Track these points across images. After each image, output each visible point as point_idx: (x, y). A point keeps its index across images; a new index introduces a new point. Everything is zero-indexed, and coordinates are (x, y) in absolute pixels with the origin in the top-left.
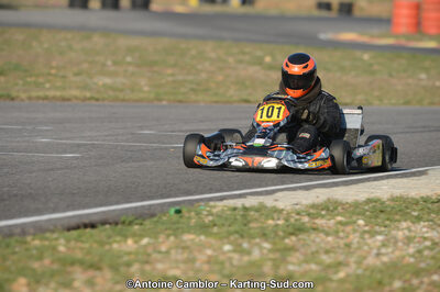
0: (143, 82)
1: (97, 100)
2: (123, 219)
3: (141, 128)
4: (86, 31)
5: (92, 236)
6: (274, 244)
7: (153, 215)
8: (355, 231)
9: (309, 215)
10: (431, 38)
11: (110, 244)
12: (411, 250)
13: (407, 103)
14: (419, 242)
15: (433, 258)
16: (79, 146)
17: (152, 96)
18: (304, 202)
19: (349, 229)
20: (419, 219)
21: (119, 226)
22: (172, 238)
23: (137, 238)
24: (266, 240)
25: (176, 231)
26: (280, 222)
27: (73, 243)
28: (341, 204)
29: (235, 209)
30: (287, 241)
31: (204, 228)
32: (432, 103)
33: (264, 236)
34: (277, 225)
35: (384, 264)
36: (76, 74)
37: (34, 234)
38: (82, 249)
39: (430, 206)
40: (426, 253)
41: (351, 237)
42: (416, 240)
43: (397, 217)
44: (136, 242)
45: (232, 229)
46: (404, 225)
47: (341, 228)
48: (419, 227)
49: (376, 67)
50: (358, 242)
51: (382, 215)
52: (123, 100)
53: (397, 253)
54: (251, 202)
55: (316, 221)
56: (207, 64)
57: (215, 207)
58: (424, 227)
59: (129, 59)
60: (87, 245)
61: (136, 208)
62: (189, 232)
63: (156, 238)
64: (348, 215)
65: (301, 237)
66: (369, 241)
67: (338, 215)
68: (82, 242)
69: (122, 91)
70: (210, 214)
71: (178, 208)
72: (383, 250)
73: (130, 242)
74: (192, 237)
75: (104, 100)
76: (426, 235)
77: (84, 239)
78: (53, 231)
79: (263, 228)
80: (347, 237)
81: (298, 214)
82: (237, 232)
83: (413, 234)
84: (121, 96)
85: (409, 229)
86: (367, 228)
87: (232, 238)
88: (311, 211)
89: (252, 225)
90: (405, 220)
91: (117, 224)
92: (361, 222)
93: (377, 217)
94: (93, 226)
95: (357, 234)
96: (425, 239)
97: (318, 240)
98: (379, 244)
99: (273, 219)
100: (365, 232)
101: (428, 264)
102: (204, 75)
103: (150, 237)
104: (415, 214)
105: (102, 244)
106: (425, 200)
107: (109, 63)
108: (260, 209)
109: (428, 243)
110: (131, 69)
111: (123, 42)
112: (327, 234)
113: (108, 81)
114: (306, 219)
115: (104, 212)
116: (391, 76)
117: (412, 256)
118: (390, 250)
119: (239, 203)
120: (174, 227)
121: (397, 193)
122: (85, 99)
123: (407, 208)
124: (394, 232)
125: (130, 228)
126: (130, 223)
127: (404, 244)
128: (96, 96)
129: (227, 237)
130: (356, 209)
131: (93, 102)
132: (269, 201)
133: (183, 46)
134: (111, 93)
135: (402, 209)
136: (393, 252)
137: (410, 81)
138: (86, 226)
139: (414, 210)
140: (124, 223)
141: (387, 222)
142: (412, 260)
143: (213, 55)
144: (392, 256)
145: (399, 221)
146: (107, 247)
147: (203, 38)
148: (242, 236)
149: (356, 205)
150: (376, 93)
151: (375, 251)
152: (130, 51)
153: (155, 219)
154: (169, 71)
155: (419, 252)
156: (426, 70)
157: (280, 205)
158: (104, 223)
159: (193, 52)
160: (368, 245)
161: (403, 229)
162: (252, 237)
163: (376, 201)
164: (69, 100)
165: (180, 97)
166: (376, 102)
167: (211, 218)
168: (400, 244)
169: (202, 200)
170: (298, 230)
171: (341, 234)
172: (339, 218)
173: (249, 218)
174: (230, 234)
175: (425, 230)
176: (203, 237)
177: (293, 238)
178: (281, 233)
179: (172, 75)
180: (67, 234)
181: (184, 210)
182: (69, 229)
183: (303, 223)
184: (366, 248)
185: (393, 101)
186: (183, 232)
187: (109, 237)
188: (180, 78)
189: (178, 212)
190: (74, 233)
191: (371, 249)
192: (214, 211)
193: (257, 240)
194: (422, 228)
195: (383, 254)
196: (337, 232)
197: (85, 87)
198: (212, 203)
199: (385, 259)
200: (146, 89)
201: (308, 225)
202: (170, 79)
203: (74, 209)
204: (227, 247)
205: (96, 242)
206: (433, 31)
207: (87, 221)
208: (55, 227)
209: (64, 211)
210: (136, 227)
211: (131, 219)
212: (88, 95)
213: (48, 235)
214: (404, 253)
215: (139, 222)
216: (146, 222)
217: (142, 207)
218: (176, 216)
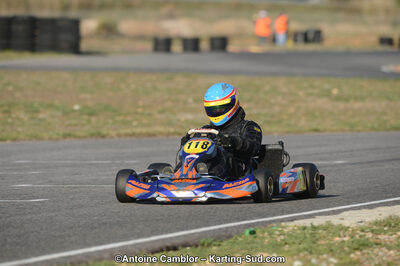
1: (180, 135)
2: (202, 241)
4: (169, 72)
6: (340, 259)
7: (230, 237)
9: (372, 231)
11: (190, 264)
18: (368, 220)
21: (199, 248)
24: (333, 256)
25: (251, 250)
26: (346, 239)
29: (305, 228)
30: (352, 255)
31: (276, 247)
33: (331, 251)
34: (343, 242)
36: (161, 112)
45: (302, 246)
54: (319, 221)
55: (379, 237)
56: (280, 98)
57: (285, 227)
61: (214, 230)
62: (263, 251)
65: (365, 251)
70: (282, 233)
71: (252, 229)
79: (329, 245)
81: (362, 231)
82: (306, 249)
87: (301, 254)
88: (375, 227)
89: (320, 242)
91: (197, 246)
94: (175, 249)
97: (381, 254)
99: (340, 236)
102: (277, 109)
107: (191, 100)
108: (327, 227)
112: (389, 248)
113: (189, 116)
114: (370, 235)
115: (185, 236)
119: (307, 222)
120: (249, 246)
122: (169, 134)
125: (209, 249)
126: (209, 245)
129: (297, 254)
132: (335, 220)
133: (257, 82)
138: (168, 249)
140: (203, 245)
143: (285, 90)
148: (311, 253)
153: (232, 240)
157: (346, 223)
158: (185, 245)
159: (267, 88)
162: (320, 253)
167: (282, 237)
169: (274, 221)
170: (363, 245)
173: (317, 236)
174: (300, 251)
176: (275, 255)
177: (358, 253)
178: (347, 249)
179: (248, 110)
181: (258, 231)
182: (153, 253)
183: (368, 239)
186: (257, 251)
188: (255, 111)
189: (253, 233)
192: (286, 231)
193: (325, 256)
196: (399, 245)
197: (169, 124)
198: (283, 224)
201: (372, 240)
204: (297, 264)
207: (169, 244)
208: (140, 250)
209: (148, 236)
210: (215, 248)
211: (209, 241)
212: (172, 130)
215: (217, 243)
216: (224, 243)
217: (220, 229)
218: (251, 238)
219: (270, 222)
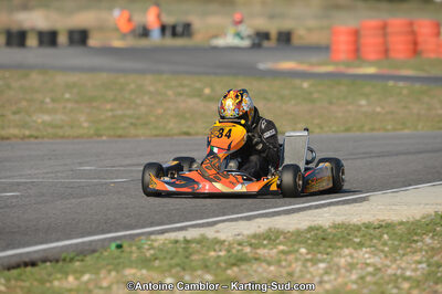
0: (82, 118)
1: (36, 138)
2: (63, 255)
3: (81, 164)
4: (24, 69)
5: (32, 274)
6: (216, 275)
7: (94, 251)
8: (297, 260)
9: (251, 245)
10: (371, 64)
11: (51, 282)
12: (354, 277)
13: (348, 130)
14: (362, 269)
15: (375, 283)
16: (18, 184)
17: (92, 132)
18: (246, 232)
19: (291, 257)
20: (361, 245)
21: (60, 264)
22: (113, 274)
23: (78, 275)
24: (208, 272)
25: (117, 266)
26: (222, 254)
27: (13, 282)
28: (283, 233)
29: (176, 242)
30: (229, 272)
31: (145, 262)
32: (372, 130)
33: (206, 267)
34: (219, 257)
35: (327, 291)
36: (15, 113)
38: (22, 288)
39: (372, 231)
40: (368, 279)
41: (294, 265)
42: (359, 266)
43: (339, 244)
44: (77, 279)
45: (173, 262)
46: (346, 251)
47: (283, 257)
48: (361, 253)
49: (315, 95)
50: (301, 271)
51: (324, 243)
52: (63, 137)
53: (340, 280)
54: (192, 234)
55: (258, 251)
56: (146, 98)
57: (156, 241)
58: (366, 252)
59: (67, 96)
60: (27, 284)
61: (77, 244)
62: (131, 267)
63: (97, 273)
64: (289, 244)
65: (243, 267)
66: (312, 269)
67: (279, 244)
68: (23, 281)
69: (61, 127)
70: (151, 247)
71: (119, 242)
72: (326, 278)
73: (71, 278)
74: (133, 271)
75: (43, 137)
76: (368, 261)
77: (23, 277)
79: (204, 261)
80: (290, 266)
81: (240, 244)
82: (178, 265)
83: (355, 261)
84: (60, 132)
85: (351, 256)
86: (309, 256)
87: (174, 271)
88: (253, 241)
89: (193, 257)
90: (347, 247)
91: (57, 261)
92: (303, 250)
93: (319, 245)
94: (33, 264)
95: (300, 263)
96: (368, 265)
97: (260, 270)
98: (321, 271)
99: (215, 250)
100: (307, 260)
101: (371, 290)
102: (143, 109)
103: (92, 273)
104: (357, 240)
105: (42, 282)
106: (367, 226)
107: (48, 100)
108: (202, 241)
109: (370, 269)
110: (69, 105)
111: (61, 79)
112: (269, 264)
113: (47, 118)
114: (248, 249)
115: (44, 250)
116: (331, 103)
117: (355, 282)
118: (332, 277)
119: (180, 235)
120: (116, 262)
121: (339, 220)
122: (24, 137)
123: (349, 235)
124: (336, 260)
125: (70, 265)
126: (72, 260)
127: (347, 271)
128: (35, 133)
129: (169, 270)
130: (298, 237)
131: (32, 140)
132: (210, 233)
133: (122, 80)
134: (50, 130)
135: (343, 235)
136: (335, 279)
137: (350, 107)
138: (26, 265)
139: (356, 237)
140: (64, 260)
141: (330, 250)
142: (354, 287)
143: (152, 89)
144: (335, 283)
145: (341, 248)
146: (48, 285)
147: (142, 72)
148: (184, 269)
149: (298, 233)
150: (316, 121)
151: (317, 279)
152: (68, 87)
153: (96, 255)
154: (108, 107)
155: (362, 278)
156: (367, 96)
157: (222, 236)
158: (44, 261)
159: (132, 86)
160: (311, 273)
161: (345, 256)
162: (193, 269)
163: (318, 228)
164: (8, 138)
165: (120, 132)
166: (317, 130)
167: (152, 252)
168: (343, 271)
169: (143, 234)
170: (241, 260)
171: (284, 263)
172: (281, 247)
173: (191, 250)
174: (171, 267)
175: (367, 256)
176: (144, 271)
177: (235, 269)
178: (223, 265)
179: (112, 110)
180: (6, 273)
181: (125, 245)
182: (9, 269)
183: (246, 254)
184: (309, 276)
185: (334, 129)
186: (124, 267)
187: (50, 275)
188: (120, 112)
189: (119, 247)
190: (15, 272)
191: (313, 277)
192: (156, 244)
193: (199, 272)
194: (364, 255)
195: (326, 282)
196: (280, 261)
197: (24, 125)
198: (153, 237)
199: (328, 286)
200: (86, 125)
201: (250, 255)
202: (110, 114)
203: (14, 248)
204: (169, 280)
205: (36, 280)
206: (372, 57)
207: (27, 260)
210: (77, 264)
211: (72, 255)
212: (27, 133)
214: (346, 280)
215: (80, 258)
216: (88, 258)
217: (83, 243)
218: (117, 252)
219: (139, 235)
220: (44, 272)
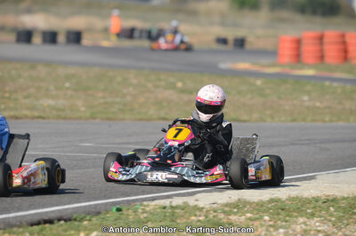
0: (80, 103)
1: (43, 118)
2: (75, 216)
3: (82, 141)
5: (50, 230)
7: (99, 213)
8: (262, 225)
9: (224, 212)
14: (313, 234)
17: (88, 114)
26: (201, 218)
28: (249, 203)
29: (165, 207)
34: (199, 221)
36: (25, 97)
37: (4, 229)
41: (260, 230)
42: (312, 232)
43: (295, 214)
44: (87, 234)
46: (301, 220)
47: (251, 223)
48: (313, 222)
49: (267, 91)
50: (265, 234)
54: (177, 201)
55: (230, 217)
56: (131, 89)
57: (148, 206)
59: (67, 85)
61: (85, 206)
64: (255, 213)
66: (274, 234)
69: (63, 110)
70: (145, 212)
71: (118, 207)
73: (82, 234)
75: (48, 118)
76: (319, 228)
78: (19, 226)
79: (188, 223)
80: (257, 230)
81: (215, 212)
83: (308, 228)
84: (62, 114)
85: (305, 224)
86: (271, 223)
88: (226, 209)
89: (179, 221)
90: (301, 217)
91: (70, 220)
92: (266, 218)
94: (50, 222)
96: (319, 232)
99: (195, 215)
102: (129, 98)
103: (98, 231)
104: (309, 211)
107: (52, 88)
108: (185, 207)
110: (69, 93)
111: (62, 71)
113: (51, 102)
114: (222, 216)
115: (59, 210)
119: (166, 202)
121: (294, 194)
122: (34, 118)
123: (302, 206)
125: (80, 223)
126: (82, 220)
128: (42, 115)
131: (40, 120)
132: (191, 201)
134: (54, 113)
137: (295, 102)
138: (45, 222)
139: (308, 208)
140: (75, 219)
141: (287, 218)
143: (135, 81)
145: (297, 217)
150: (268, 112)
152: (68, 78)
154: (100, 94)
156: (309, 93)
157: (201, 204)
158: (59, 220)
159: (119, 79)
161: (300, 224)
163: (277, 201)
167: (145, 215)
168: (299, 235)
169: (137, 200)
172: (249, 215)
173: (176, 215)
175: (318, 224)
179: (104, 97)
180: (31, 228)
181: (124, 209)
182: (32, 225)
183: (220, 219)
185: (282, 119)
187: (65, 231)
189: (119, 210)
192: (147, 209)
194: (316, 223)
198: (145, 203)
200: (83, 109)
201: (224, 221)
202: (102, 101)
203: (35, 209)
207: (46, 218)
208: (21, 223)
209: (27, 210)
210: (86, 223)
211: (83, 215)
212: (36, 114)
213: (15, 229)
215: (88, 218)
216: (94, 219)
217: (90, 205)
218: (117, 214)
219: (134, 201)
220: (60, 229)
